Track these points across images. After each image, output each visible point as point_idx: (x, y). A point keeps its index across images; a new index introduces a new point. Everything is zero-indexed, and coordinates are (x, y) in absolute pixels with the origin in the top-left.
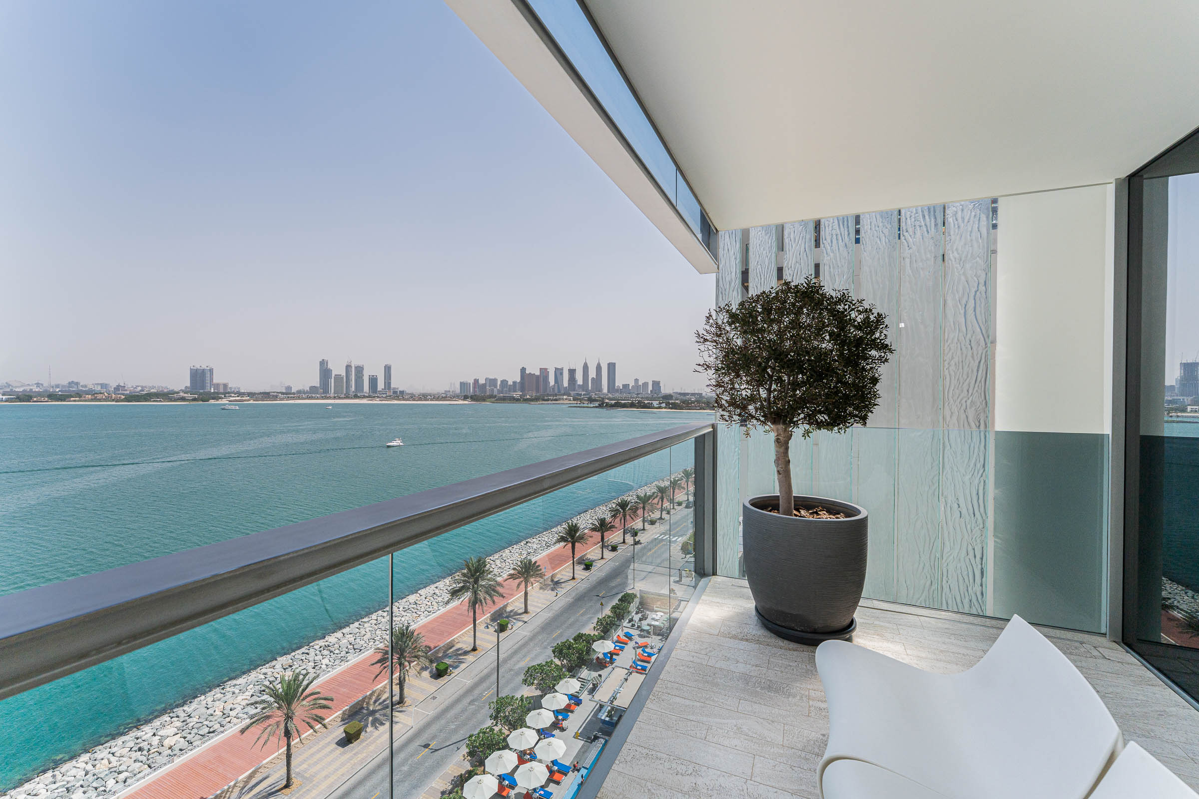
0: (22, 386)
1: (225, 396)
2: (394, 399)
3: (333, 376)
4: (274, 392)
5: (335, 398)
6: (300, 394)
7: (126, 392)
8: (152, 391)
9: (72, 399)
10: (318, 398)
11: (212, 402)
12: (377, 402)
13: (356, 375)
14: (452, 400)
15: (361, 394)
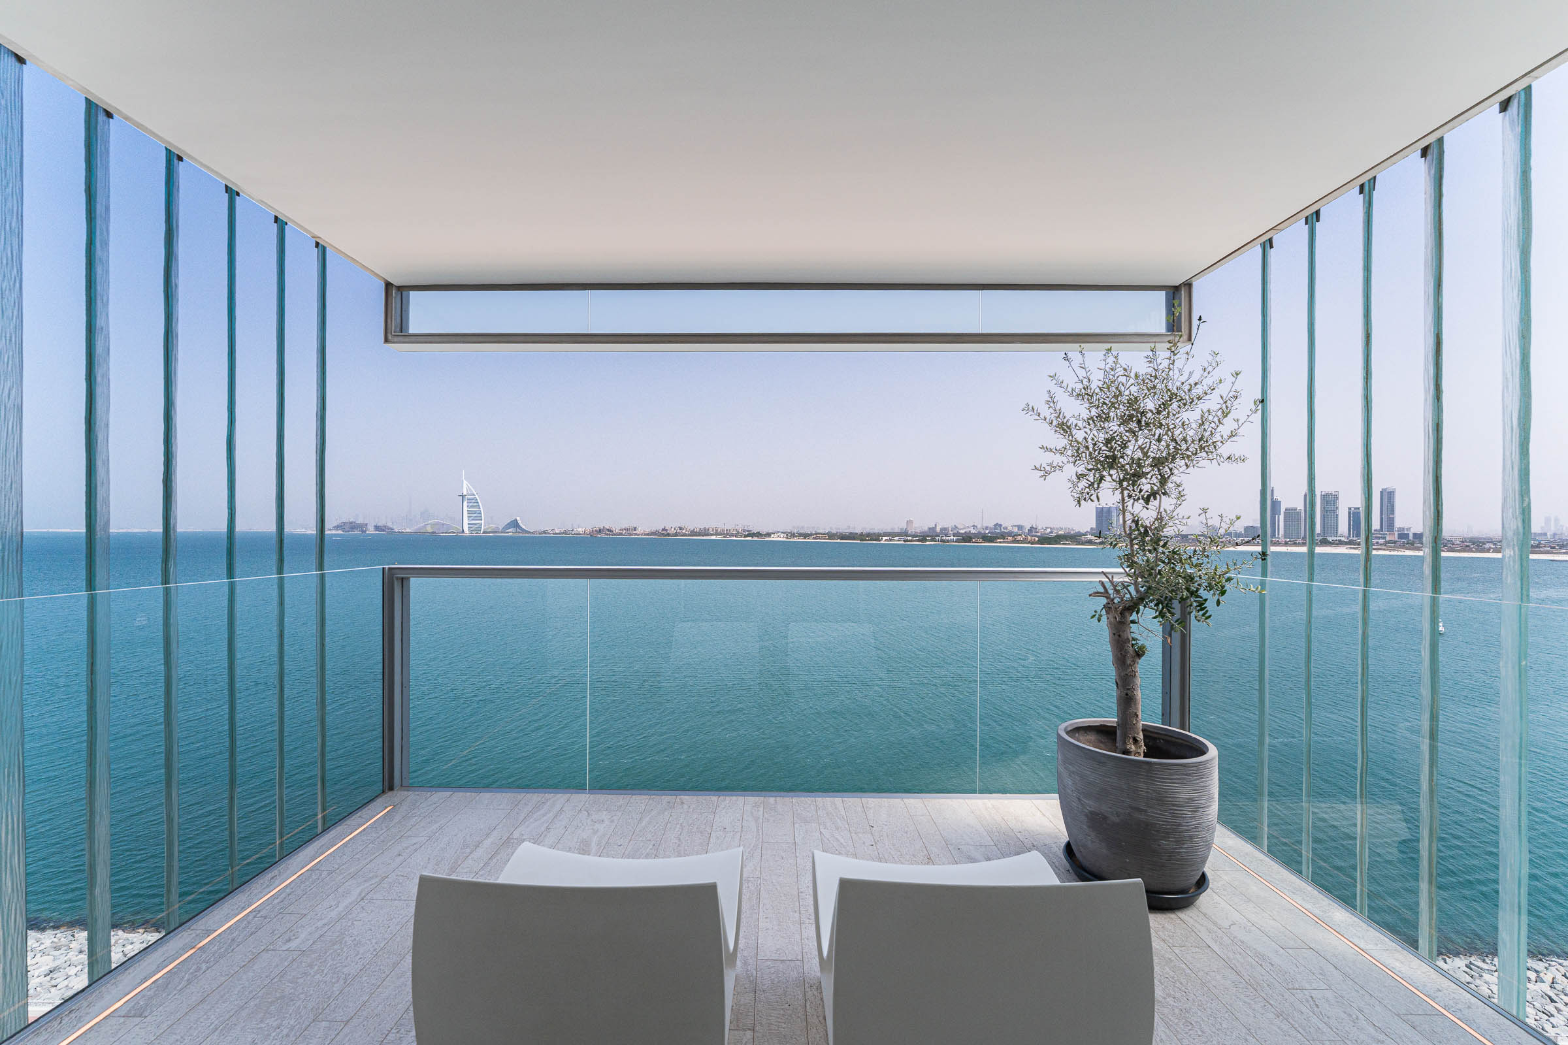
0: (965, 528)
2: (1403, 547)
3: (1283, 510)
5: (1286, 544)
6: (1230, 538)
7: (1038, 534)
9: (998, 540)
13: (1324, 508)
14: (1555, 553)
15: (1335, 539)
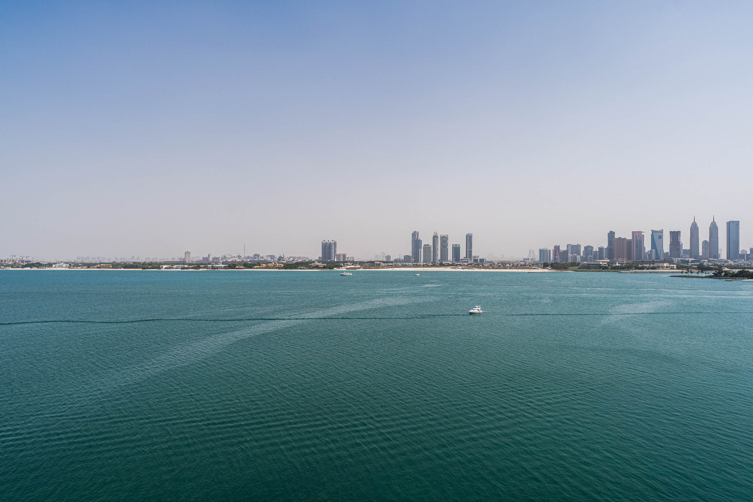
0: (231, 258)
1: (344, 265)
2: (474, 267)
3: (423, 246)
4: (378, 261)
5: (424, 266)
6: (396, 263)
7: (284, 262)
8: (299, 260)
9: (256, 267)
10: (410, 267)
11: (335, 269)
12: (459, 270)
13: (441, 245)
14: (531, 269)
15: (446, 262)
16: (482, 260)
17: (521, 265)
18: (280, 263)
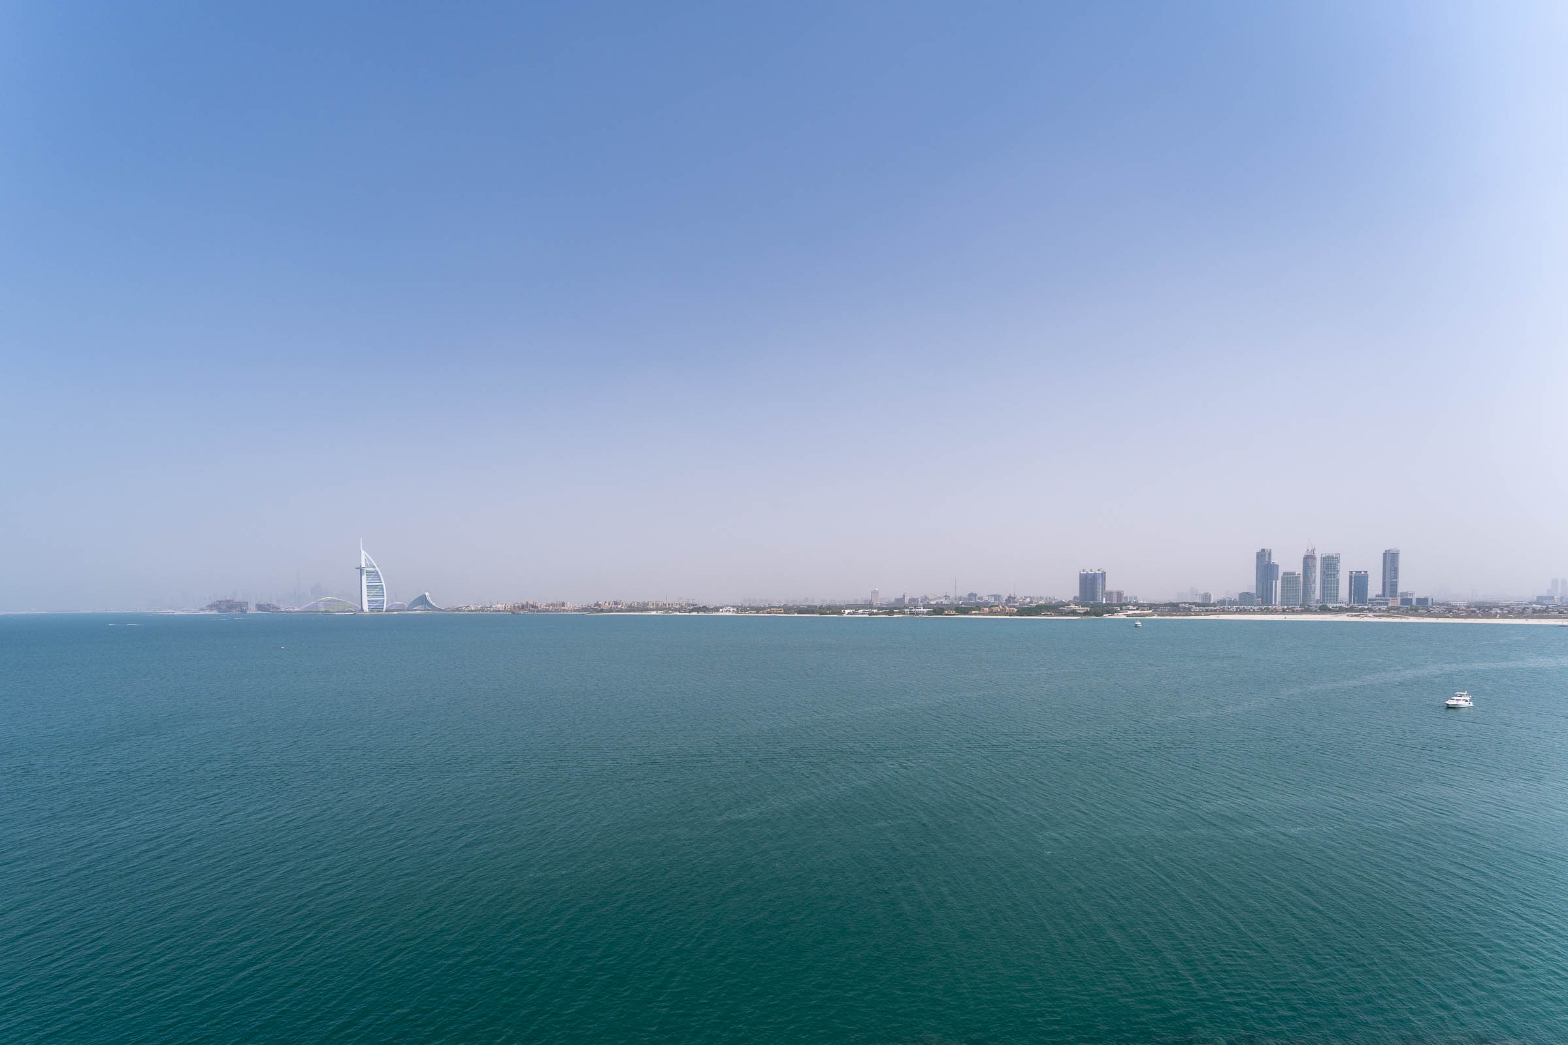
0: (935, 599)
1: (1121, 609)
2: (1407, 613)
3: (1280, 575)
4: (1185, 603)
5: (1284, 612)
6: (1223, 606)
7: (1016, 604)
8: (1040, 602)
9: (974, 612)
10: (1254, 612)
11: (1106, 616)
12: (1370, 618)
13: (1323, 573)
14: (1564, 618)
15: (1335, 605)
16: (1423, 602)
17: (1534, 611)
18: (1011, 607)
